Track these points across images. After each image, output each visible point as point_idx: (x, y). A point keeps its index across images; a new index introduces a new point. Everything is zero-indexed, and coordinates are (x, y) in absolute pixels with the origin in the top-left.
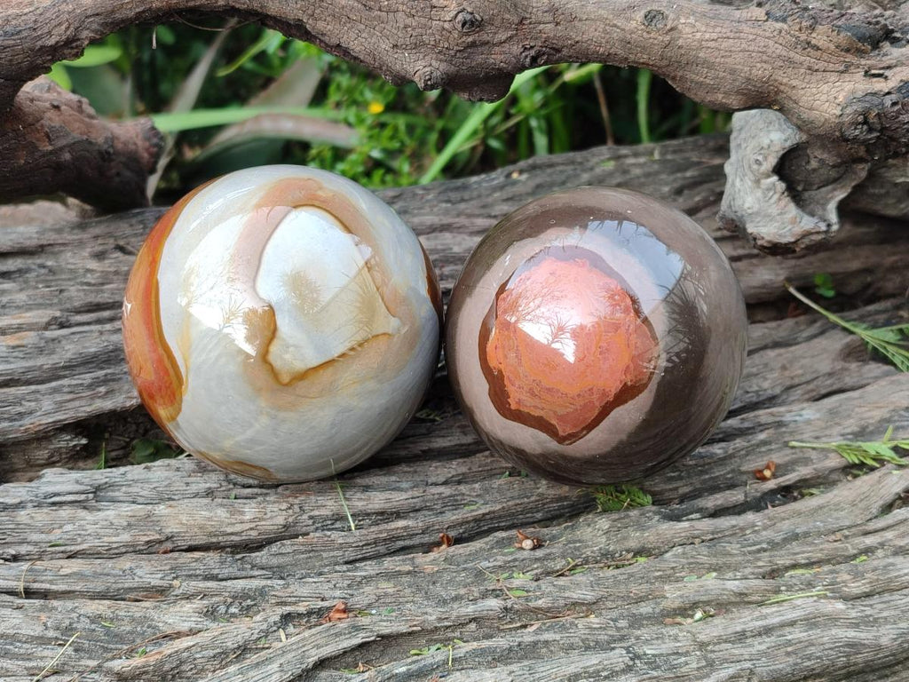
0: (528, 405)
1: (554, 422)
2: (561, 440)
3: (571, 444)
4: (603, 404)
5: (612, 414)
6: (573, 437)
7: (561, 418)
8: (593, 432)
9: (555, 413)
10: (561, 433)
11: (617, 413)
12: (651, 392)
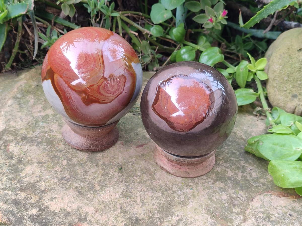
0: (162, 94)
1: (158, 103)
2: (153, 106)
3: (152, 109)
4: (166, 117)
5: (164, 121)
6: (154, 110)
7: (159, 105)
8: (157, 116)
9: (161, 103)
10: (155, 106)
11: (164, 122)
12: (173, 131)
